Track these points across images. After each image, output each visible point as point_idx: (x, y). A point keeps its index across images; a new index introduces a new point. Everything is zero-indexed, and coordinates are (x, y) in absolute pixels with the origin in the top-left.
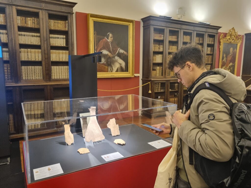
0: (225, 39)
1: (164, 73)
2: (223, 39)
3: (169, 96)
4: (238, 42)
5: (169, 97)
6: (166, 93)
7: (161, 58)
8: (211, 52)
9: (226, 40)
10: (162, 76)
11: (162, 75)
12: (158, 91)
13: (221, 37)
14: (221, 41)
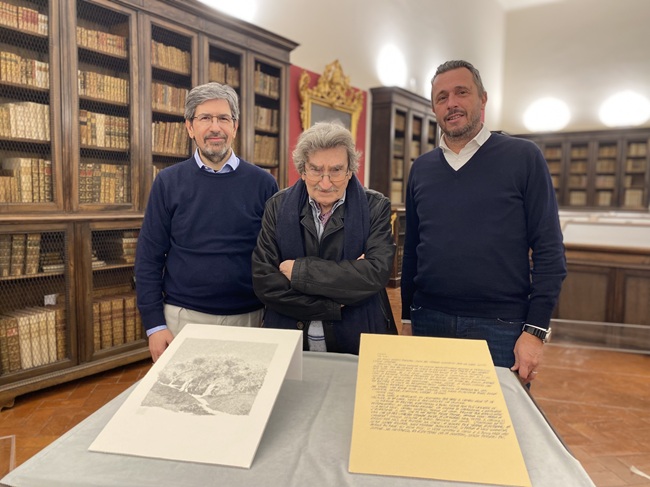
0: (315, 93)
1: (64, 190)
2: (310, 91)
3: (88, 292)
4: (352, 107)
5: (88, 299)
6: (72, 280)
7: (40, 120)
8: (272, 125)
9: (320, 95)
10: (52, 204)
11: (52, 198)
12: (23, 273)
13: (302, 83)
14: (305, 95)
